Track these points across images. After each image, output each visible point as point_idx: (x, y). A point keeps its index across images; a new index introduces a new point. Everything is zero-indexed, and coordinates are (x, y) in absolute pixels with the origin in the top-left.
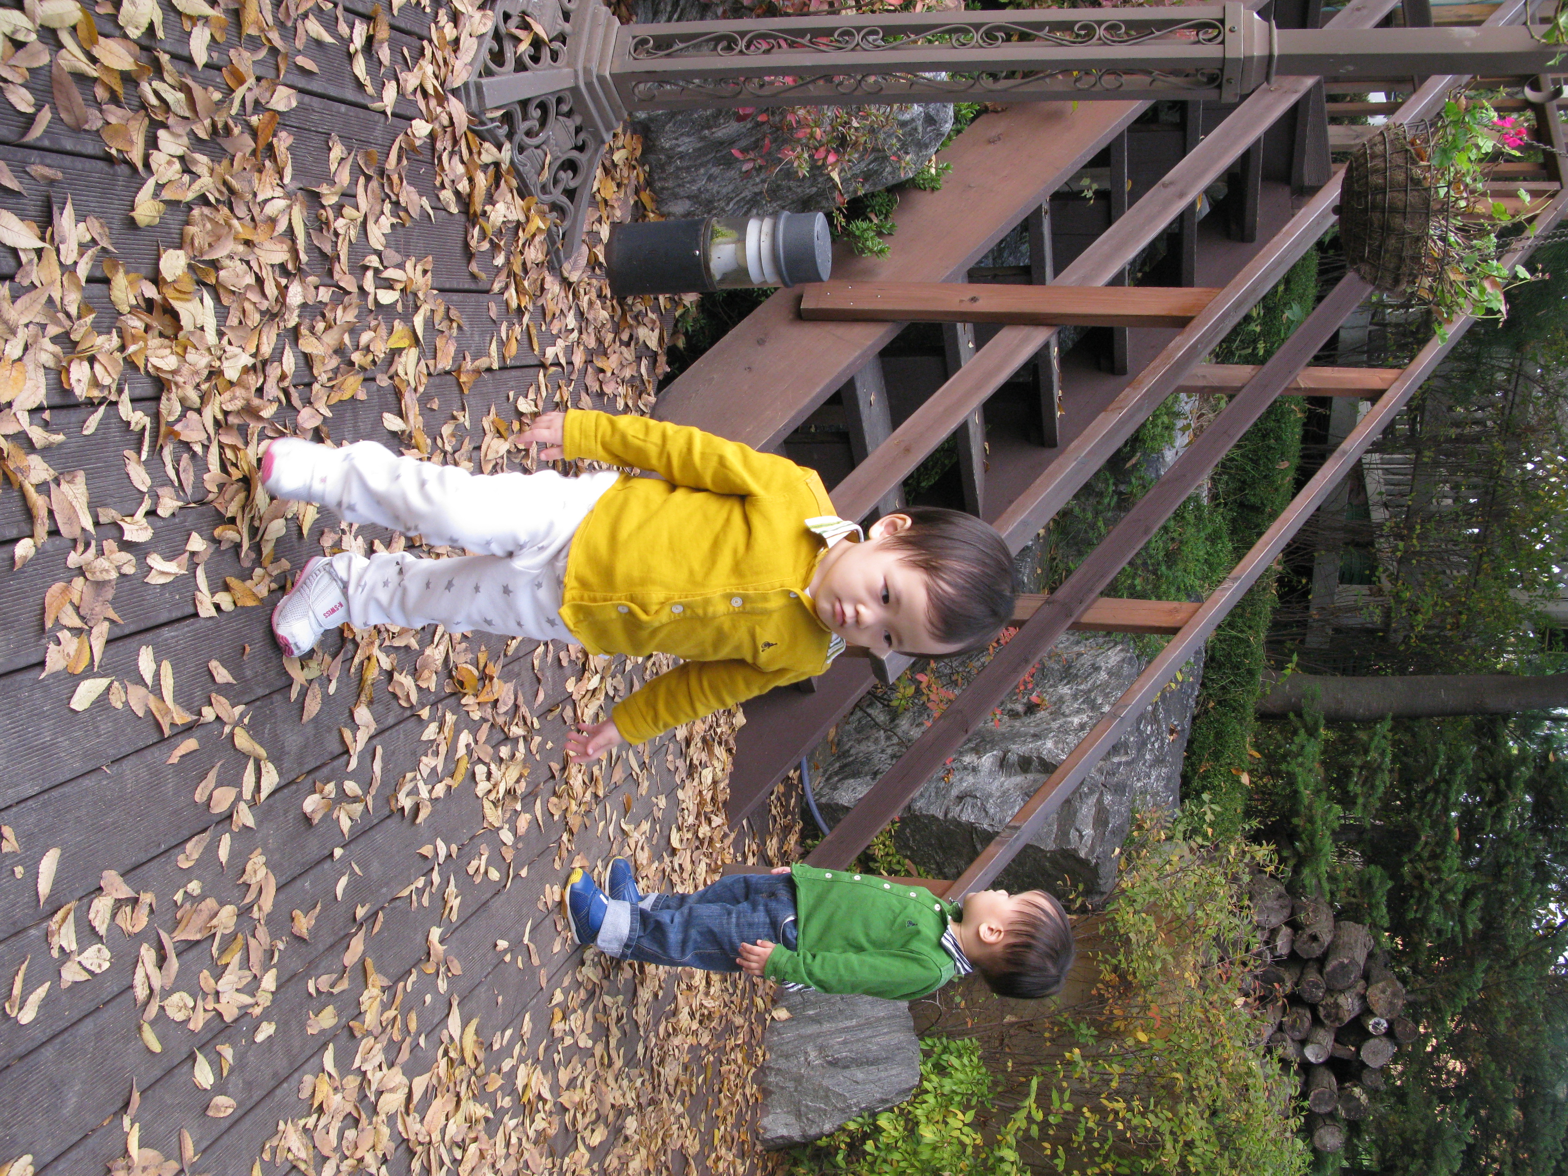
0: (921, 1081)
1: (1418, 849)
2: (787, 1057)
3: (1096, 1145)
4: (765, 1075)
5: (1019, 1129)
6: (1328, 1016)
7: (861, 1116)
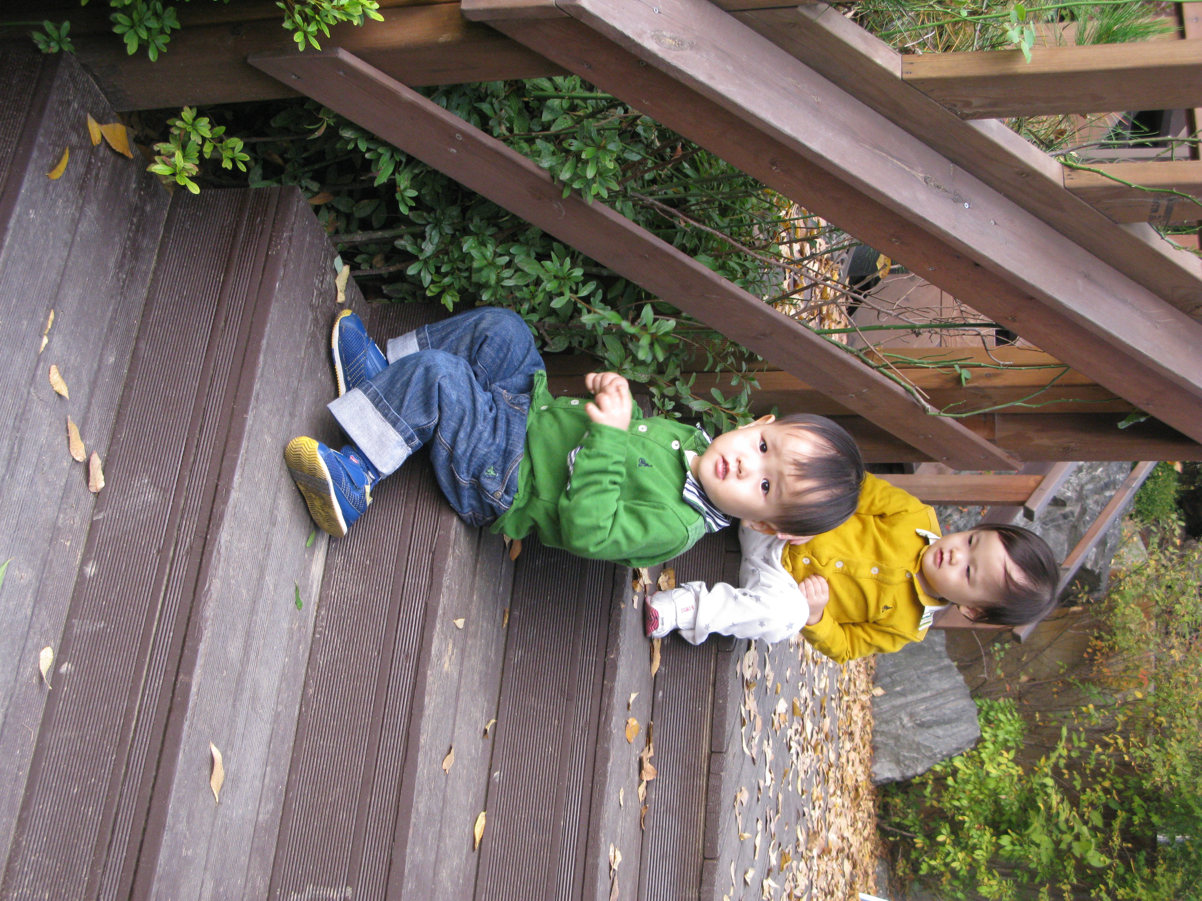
0: (980, 733)
2: (887, 722)
3: (1103, 770)
4: (872, 736)
5: (1052, 763)
7: (943, 760)
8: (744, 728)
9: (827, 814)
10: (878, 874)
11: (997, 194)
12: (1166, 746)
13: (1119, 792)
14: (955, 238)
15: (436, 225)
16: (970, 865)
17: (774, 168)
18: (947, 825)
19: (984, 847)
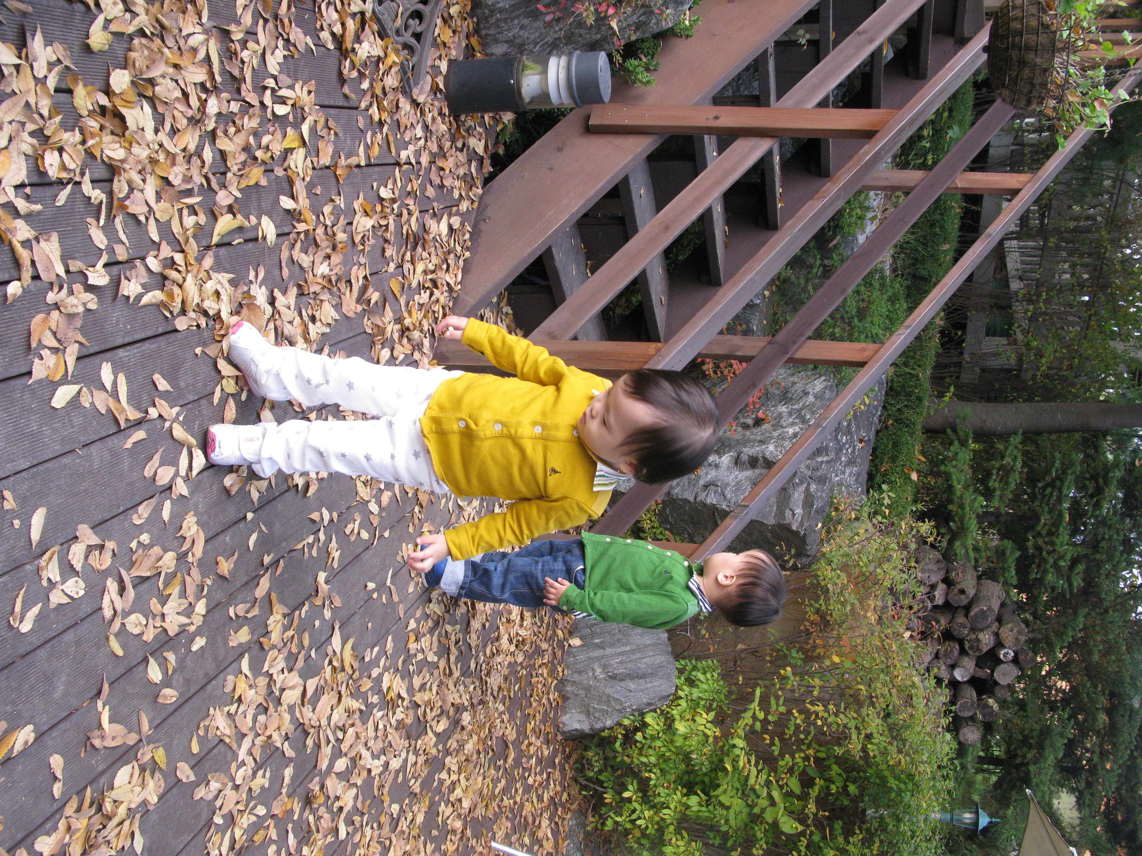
0: (676, 691)
1: (1039, 528)
2: (580, 673)
3: (802, 736)
4: (564, 686)
5: (746, 725)
6: (971, 648)
7: (633, 715)
12: (863, 714)
13: (818, 760)
16: (658, 823)
18: (635, 781)
19: (672, 806)
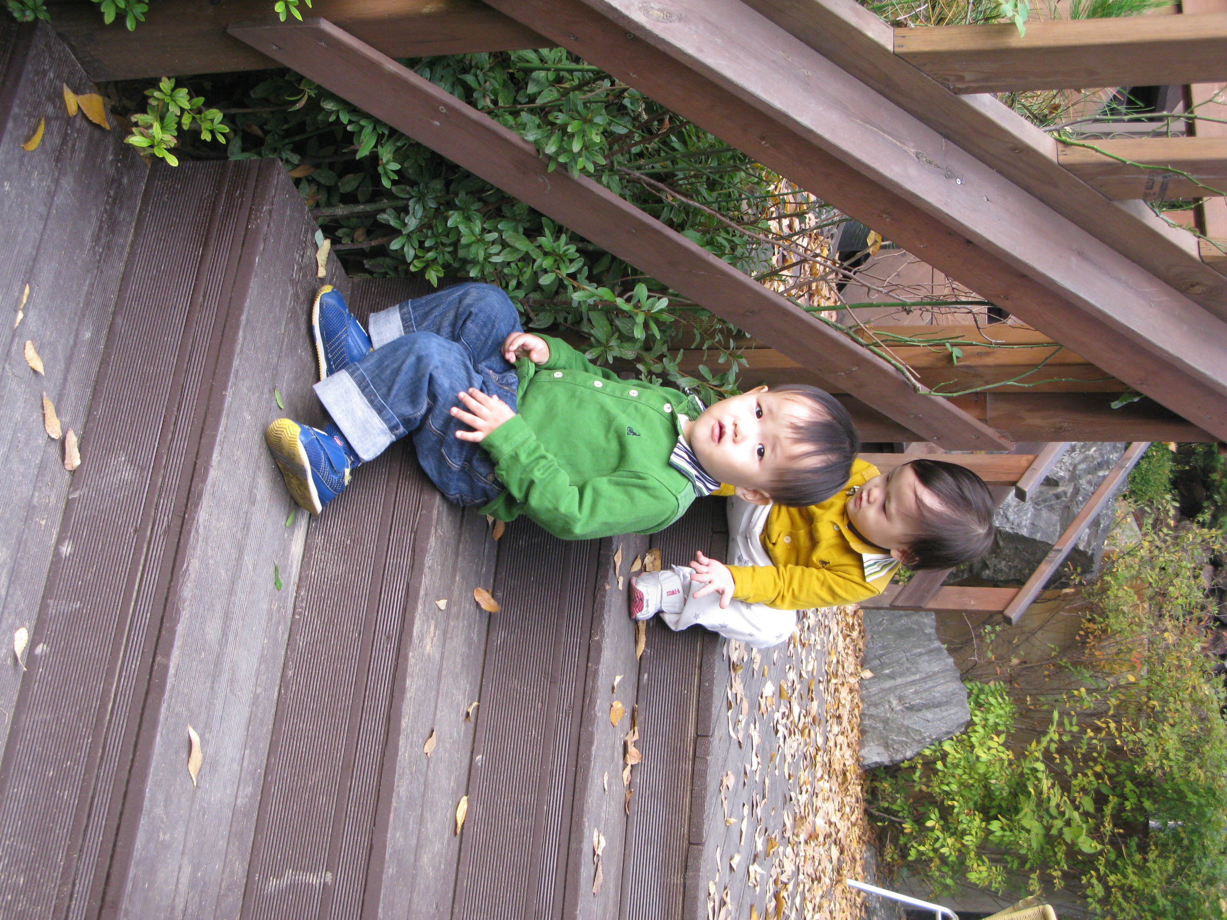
0: (970, 717)
2: (876, 705)
3: (1095, 754)
4: (861, 719)
5: (1043, 747)
7: (933, 745)
8: (730, 711)
9: (814, 798)
10: (866, 859)
11: (990, 170)
12: (1159, 730)
13: (1111, 777)
14: (947, 214)
15: (420, 199)
16: (959, 850)
17: (763, 143)
18: (936, 810)
19: (973, 832)
